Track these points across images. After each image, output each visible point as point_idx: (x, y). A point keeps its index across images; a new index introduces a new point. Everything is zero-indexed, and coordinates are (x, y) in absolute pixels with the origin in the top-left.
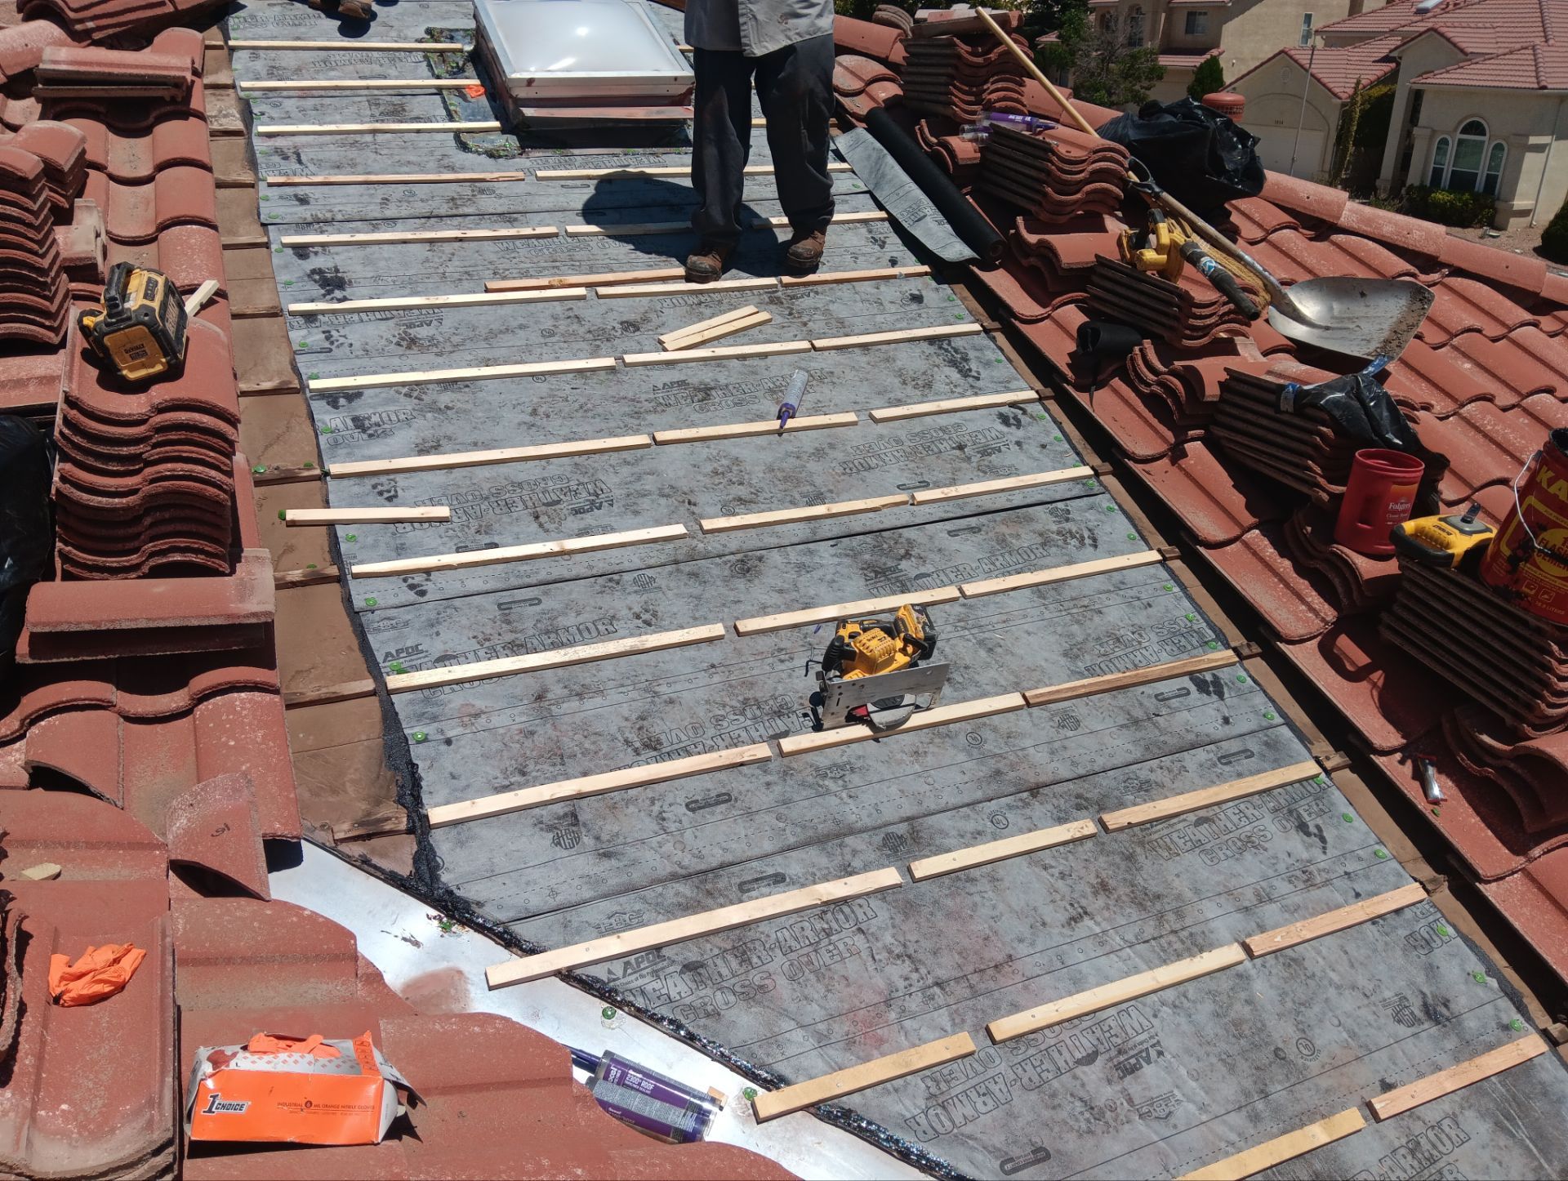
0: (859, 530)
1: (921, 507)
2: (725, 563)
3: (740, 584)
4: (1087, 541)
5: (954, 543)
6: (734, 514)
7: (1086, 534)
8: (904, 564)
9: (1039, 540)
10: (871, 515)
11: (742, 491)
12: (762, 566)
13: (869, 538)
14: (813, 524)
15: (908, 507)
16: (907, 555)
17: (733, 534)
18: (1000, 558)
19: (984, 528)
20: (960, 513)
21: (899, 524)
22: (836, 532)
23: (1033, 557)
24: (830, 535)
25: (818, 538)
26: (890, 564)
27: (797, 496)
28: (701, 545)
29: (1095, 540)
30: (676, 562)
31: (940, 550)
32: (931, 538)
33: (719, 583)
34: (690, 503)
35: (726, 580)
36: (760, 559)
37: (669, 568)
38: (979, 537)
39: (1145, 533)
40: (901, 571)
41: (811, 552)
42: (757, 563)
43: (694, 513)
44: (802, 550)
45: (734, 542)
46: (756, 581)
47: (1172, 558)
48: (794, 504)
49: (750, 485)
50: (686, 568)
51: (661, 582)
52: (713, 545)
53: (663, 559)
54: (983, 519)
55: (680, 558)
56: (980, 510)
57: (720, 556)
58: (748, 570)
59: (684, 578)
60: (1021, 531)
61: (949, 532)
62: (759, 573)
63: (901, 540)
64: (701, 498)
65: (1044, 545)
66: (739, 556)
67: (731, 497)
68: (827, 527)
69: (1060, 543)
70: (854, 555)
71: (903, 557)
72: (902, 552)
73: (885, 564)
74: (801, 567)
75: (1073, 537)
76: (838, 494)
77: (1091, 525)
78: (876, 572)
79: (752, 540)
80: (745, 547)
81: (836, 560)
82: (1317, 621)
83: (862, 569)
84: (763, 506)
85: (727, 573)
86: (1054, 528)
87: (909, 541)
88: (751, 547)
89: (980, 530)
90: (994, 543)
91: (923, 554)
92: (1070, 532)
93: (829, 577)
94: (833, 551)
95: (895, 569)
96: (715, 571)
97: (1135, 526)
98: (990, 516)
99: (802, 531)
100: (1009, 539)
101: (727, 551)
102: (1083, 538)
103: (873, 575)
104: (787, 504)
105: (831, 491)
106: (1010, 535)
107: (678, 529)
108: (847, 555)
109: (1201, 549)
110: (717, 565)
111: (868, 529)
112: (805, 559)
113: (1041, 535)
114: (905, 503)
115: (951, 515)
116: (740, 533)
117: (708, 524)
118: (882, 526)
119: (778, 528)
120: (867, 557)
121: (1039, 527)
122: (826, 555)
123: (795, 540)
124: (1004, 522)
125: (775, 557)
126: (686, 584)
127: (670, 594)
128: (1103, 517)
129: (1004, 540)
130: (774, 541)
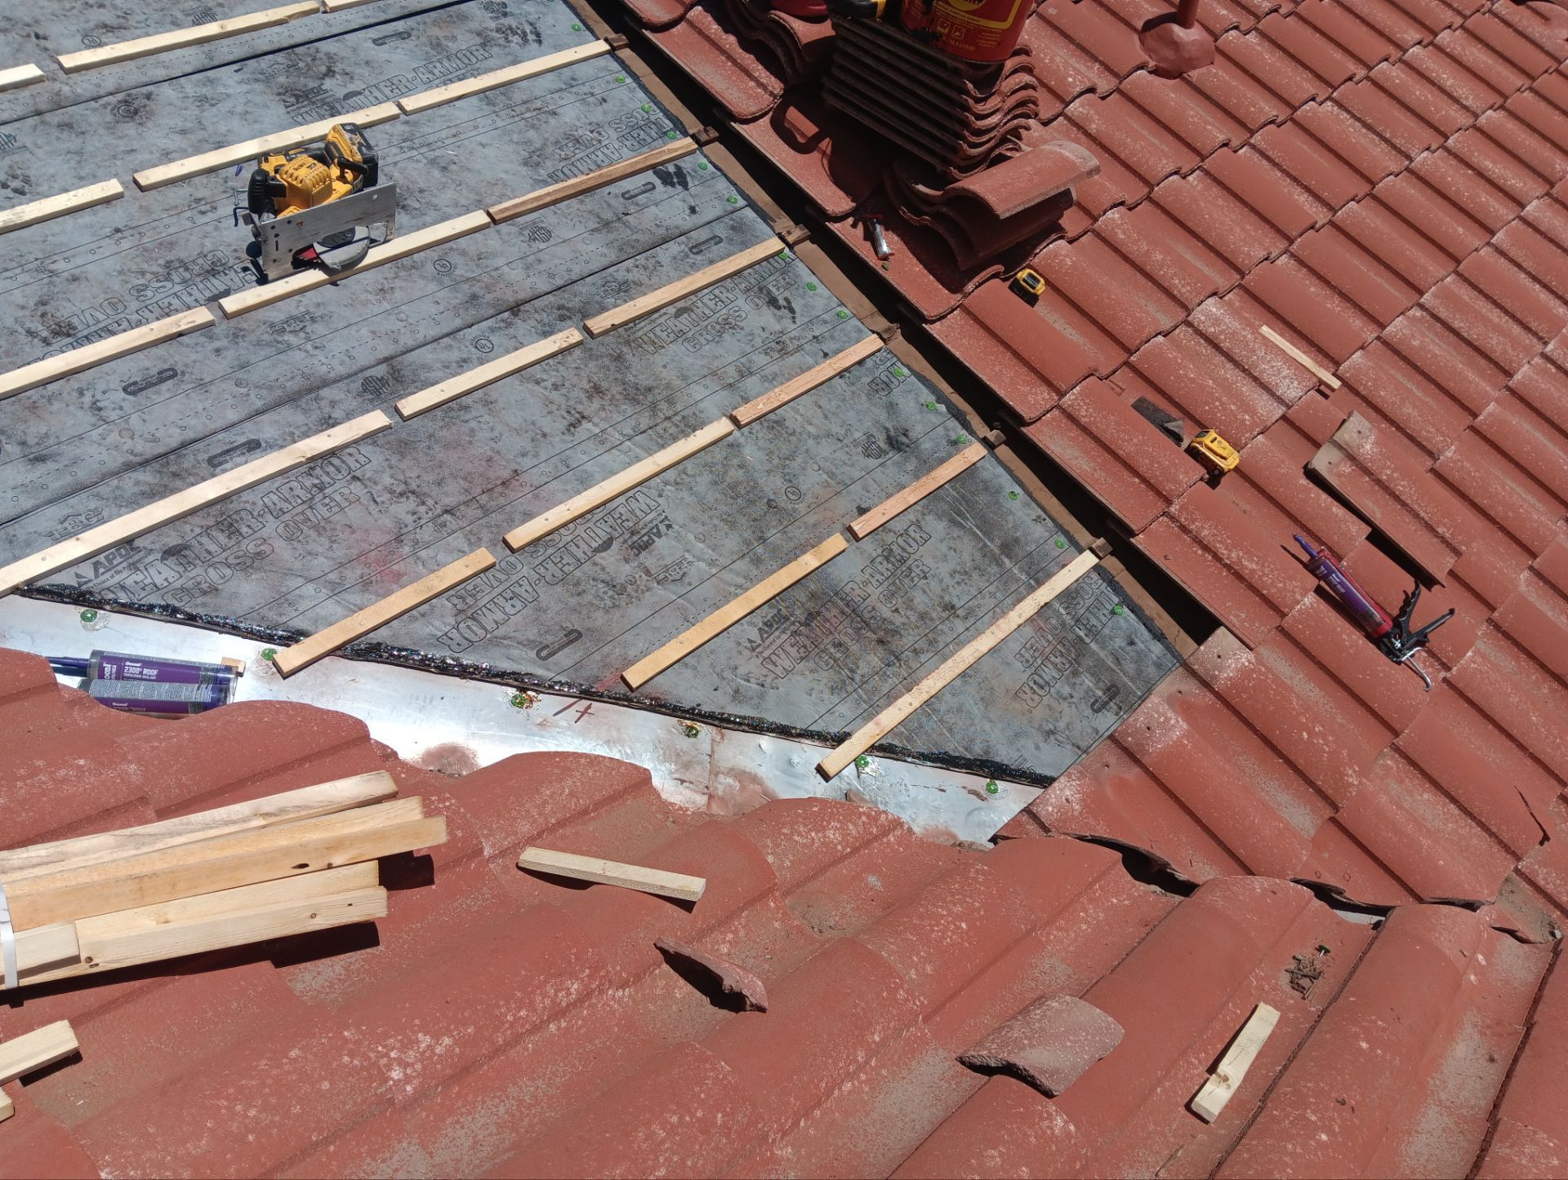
0: (266, 48)
1: (336, 15)
2: (105, 106)
3: (130, 129)
4: (531, 37)
5: (381, 53)
6: (101, 45)
7: (528, 29)
8: (328, 84)
9: (478, 40)
10: (277, 29)
11: (107, 16)
12: (152, 105)
13: (280, 57)
14: (207, 47)
15: (320, 15)
16: (330, 72)
17: (106, 70)
18: (438, 65)
19: (414, 33)
20: (383, 17)
21: (313, 36)
22: (238, 53)
23: (474, 60)
24: (231, 58)
25: (216, 63)
26: (312, 84)
27: (179, 15)
28: (66, 89)
29: (538, 35)
30: (39, 113)
31: (367, 63)
32: (354, 50)
33: (102, 131)
34: (37, 36)
35: (110, 128)
36: (149, 96)
37: (30, 121)
38: (409, 44)
39: (590, 22)
40: (326, 91)
41: (211, 81)
42: (145, 101)
43: (46, 49)
44: (199, 81)
45: (110, 79)
46: (150, 124)
47: (621, 47)
48: (177, 25)
49: (115, 7)
50: (55, 118)
51: (24, 139)
52: (83, 86)
53: (20, 111)
54: (411, 22)
55: (43, 107)
56: (406, 12)
57: (95, 99)
58: (136, 112)
59: (55, 132)
60: (456, 32)
61: (375, 41)
62: (150, 114)
63: (318, 55)
64: (53, 29)
65: (484, 45)
66: (120, 96)
67: (92, 24)
68: (226, 49)
69: (502, 41)
70: (267, 78)
71: (325, 75)
72: (323, 69)
73: (305, 85)
74: (203, 100)
75: (515, 33)
76: (231, 9)
77: (532, 18)
78: (296, 96)
79: (132, 75)
80: (125, 84)
81: (245, 88)
82: (766, 96)
83: (279, 94)
84: (138, 32)
85: (109, 118)
86: (493, 25)
87: (329, 56)
88: (133, 83)
89: (409, 35)
90: (428, 49)
91: (348, 69)
92: (510, 28)
93: (240, 109)
94: (238, 77)
95: (319, 90)
96: (94, 119)
97: (578, 15)
98: (418, 18)
99: (193, 58)
100: (445, 42)
101: (102, 92)
102: (525, 34)
103: (293, 100)
104: (168, 26)
105: (221, 5)
106: (446, 37)
107: (30, 71)
108: (257, 80)
109: (647, 33)
110: (94, 110)
111: (276, 46)
112: (205, 91)
113: (479, 34)
114: (315, 11)
115: (373, 21)
116: (115, 68)
117: (68, 61)
118: (292, 42)
119: (164, 56)
120: (282, 79)
121: (474, 25)
122: (230, 82)
123: (189, 69)
124: (435, 23)
125: (167, 91)
126: (58, 139)
127: (40, 153)
128: (543, 9)
129: (439, 45)
130: (161, 73)
